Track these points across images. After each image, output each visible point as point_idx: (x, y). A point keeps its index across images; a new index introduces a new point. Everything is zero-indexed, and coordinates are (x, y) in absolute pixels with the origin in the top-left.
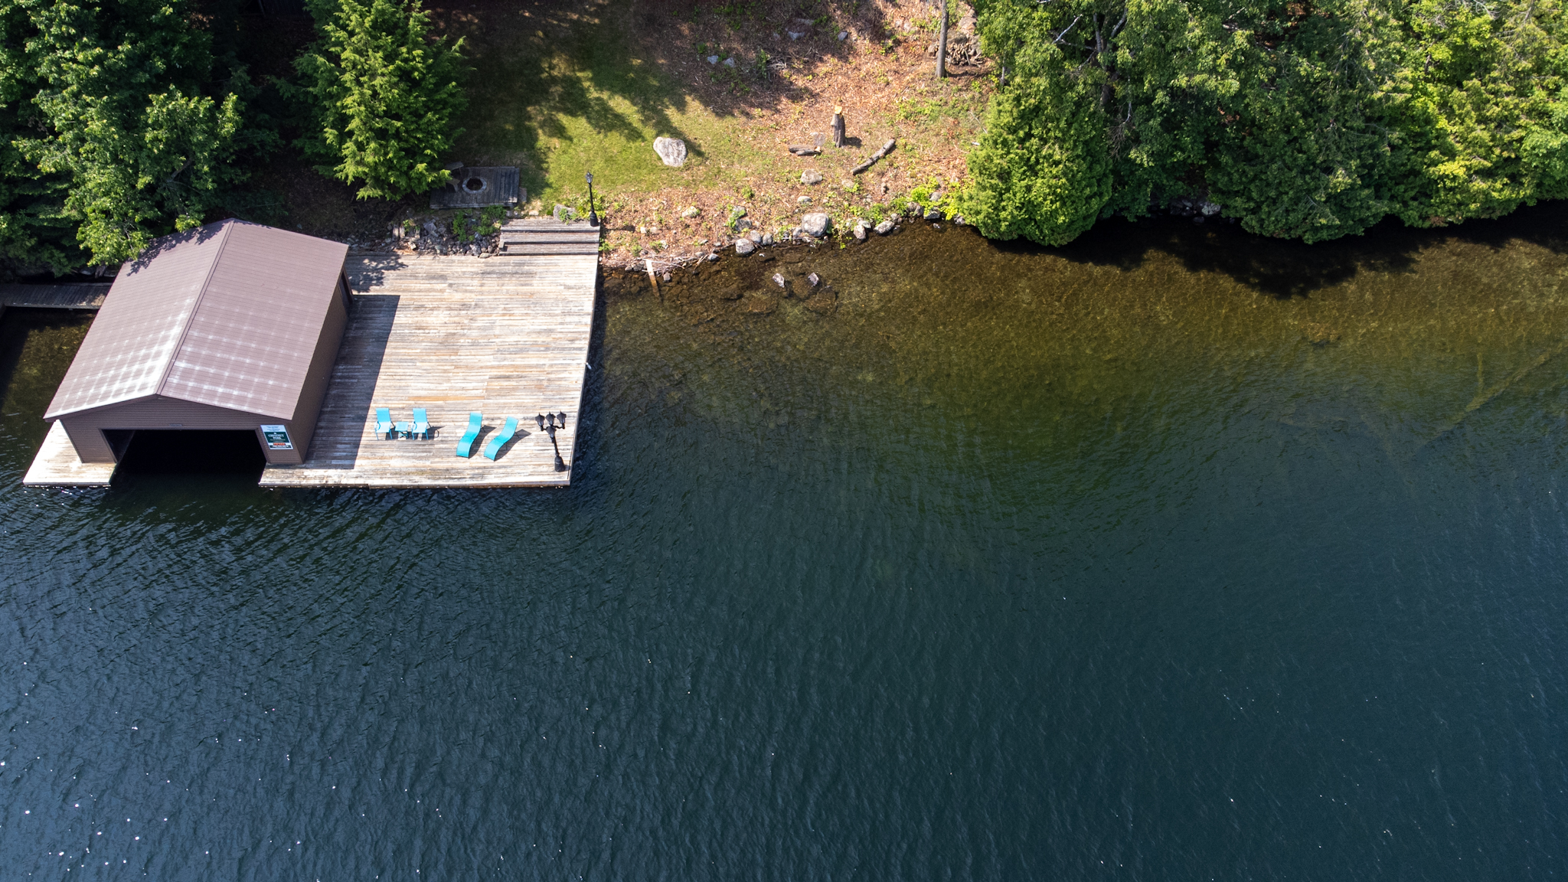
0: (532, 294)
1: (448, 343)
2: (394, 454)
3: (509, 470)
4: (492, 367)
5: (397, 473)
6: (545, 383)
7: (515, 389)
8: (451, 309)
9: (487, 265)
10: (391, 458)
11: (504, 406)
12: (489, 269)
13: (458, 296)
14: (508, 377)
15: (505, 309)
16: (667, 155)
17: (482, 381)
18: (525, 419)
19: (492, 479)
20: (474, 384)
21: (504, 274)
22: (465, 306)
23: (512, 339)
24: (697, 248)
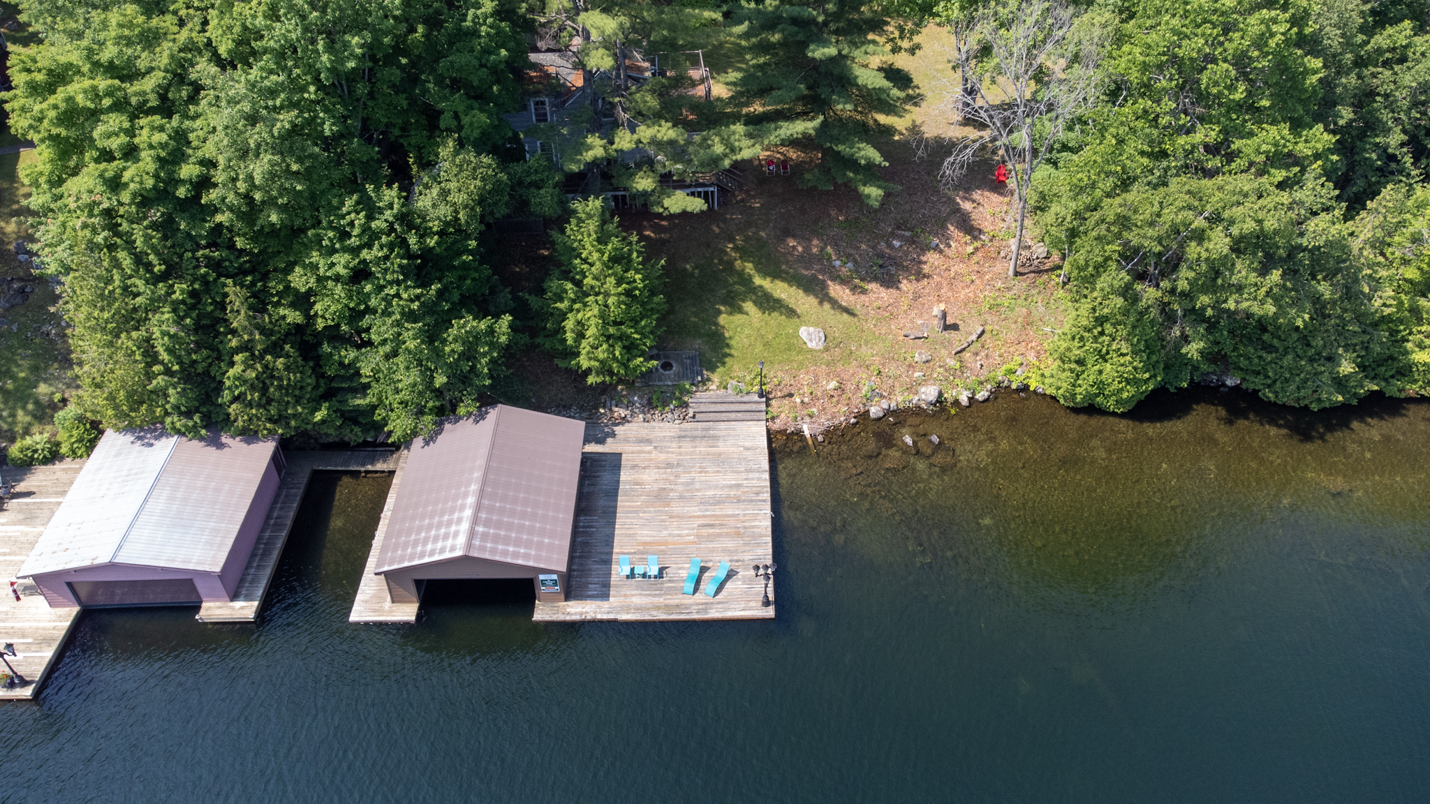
0: (720, 455)
1: (661, 497)
2: (634, 592)
3: (726, 605)
4: (699, 517)
5: (639, 609)
6: (742, 531)
7: (719, 535)
8: (659, 468)
9: (681, 430)
10: (633, 595)
11: (712, 550)
12: (683, 434)
13: (662, 457)
14: (712, 526)
15: (700, 467)
16: (811, 340)
17: (693, 529)
18: (731, 561)
19: (714, 614)
20: (687, 532)
21: (695, 437)
22: (669, 465)
23: (711, 493)
24: (841, 414)
